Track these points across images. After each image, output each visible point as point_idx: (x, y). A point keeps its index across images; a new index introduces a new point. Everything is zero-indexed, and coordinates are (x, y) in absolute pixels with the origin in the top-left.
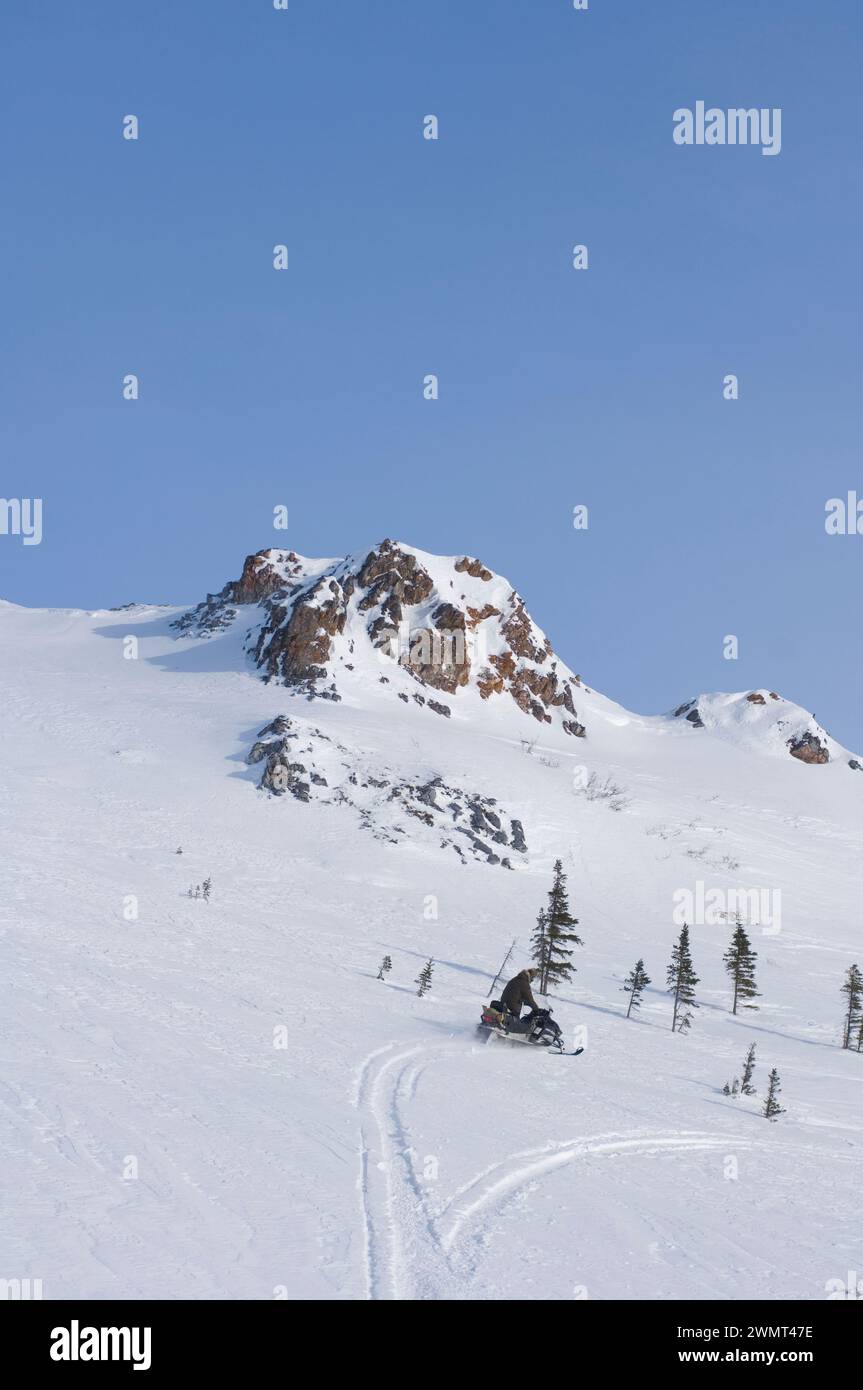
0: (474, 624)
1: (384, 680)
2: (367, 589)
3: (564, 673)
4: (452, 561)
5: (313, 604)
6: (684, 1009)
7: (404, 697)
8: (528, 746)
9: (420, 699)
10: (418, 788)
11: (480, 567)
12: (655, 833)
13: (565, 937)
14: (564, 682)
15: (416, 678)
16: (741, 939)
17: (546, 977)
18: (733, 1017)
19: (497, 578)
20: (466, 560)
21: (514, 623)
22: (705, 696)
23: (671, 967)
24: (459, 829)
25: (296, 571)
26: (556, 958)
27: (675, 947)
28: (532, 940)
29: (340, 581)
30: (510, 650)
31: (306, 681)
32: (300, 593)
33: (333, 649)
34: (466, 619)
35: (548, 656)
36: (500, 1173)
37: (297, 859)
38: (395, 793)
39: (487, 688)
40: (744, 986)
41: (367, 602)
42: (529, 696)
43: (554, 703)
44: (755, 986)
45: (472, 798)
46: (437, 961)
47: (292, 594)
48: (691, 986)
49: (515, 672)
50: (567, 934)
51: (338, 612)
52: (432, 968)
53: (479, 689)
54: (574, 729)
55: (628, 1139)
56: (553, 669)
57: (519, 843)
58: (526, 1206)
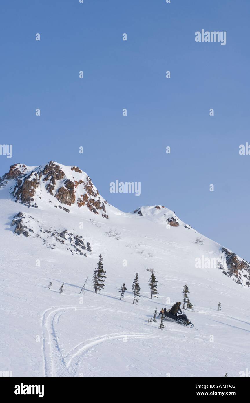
0: (76, 185)
1: (50, 202)
2: (46, 175)
3: (102, 200)
4: (70, 167)
5: (30, 180)
6: (136, 297)
7: (56, 207)
8: (92, 221)
9: (61, 207)
10: (60, 233)
11: (78, 169)
12: (128, 246)
13: (102, 276)
14: (102, 202)
15: (59, 201)
16: (153, 277)
17: (97, 288)
18: (150, 300)
19: (83, 172)
20: (74, 167)
21: (88, 186)
22: (143, 207)
23: (133, 285)
24: (72, 245)
25: (25, 170)
26: (100, 283)
27: (134, 279)
28: (93, 277)
29: (38, 173)
30: (87, 193)
31: (28, 202)
32: (26, 176)
33: (36, 193)
34: (74, 184)
35: (98, 195)
36: (83, 345)
37: (25, 254)
38: (53, 235)
39: (80, 205)
40: (154, 291)
41: (45, 179)
42: (92, 206)
43: (100, 209)
44: (157, 291)
45: (75, 236)
46: (65, 283)
47: (24, 177)
48: (139, 291)
49: (88, 200)
50: (103, 276)
51: (37, 182)
52: (64, 285)
53: (78, 204)
54: (105, 216)
55: (120, 335)
56: (99, 199)
57: (89, 249)
58: (91, 354)
